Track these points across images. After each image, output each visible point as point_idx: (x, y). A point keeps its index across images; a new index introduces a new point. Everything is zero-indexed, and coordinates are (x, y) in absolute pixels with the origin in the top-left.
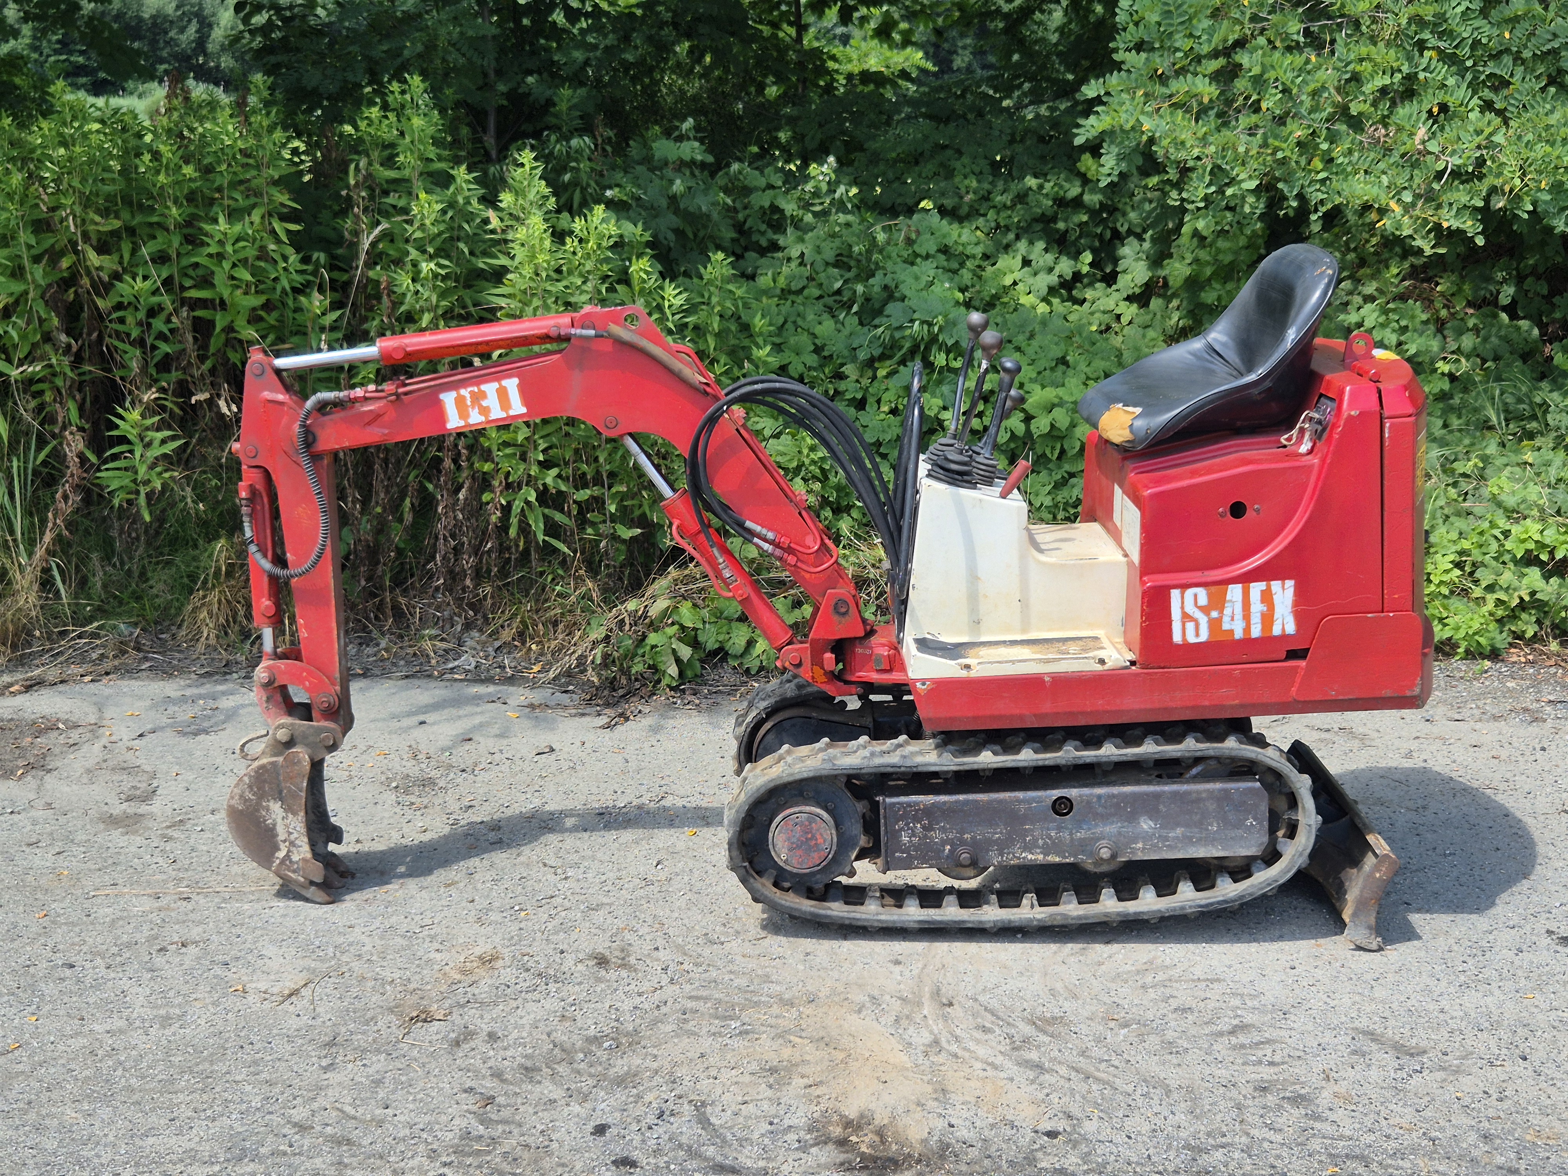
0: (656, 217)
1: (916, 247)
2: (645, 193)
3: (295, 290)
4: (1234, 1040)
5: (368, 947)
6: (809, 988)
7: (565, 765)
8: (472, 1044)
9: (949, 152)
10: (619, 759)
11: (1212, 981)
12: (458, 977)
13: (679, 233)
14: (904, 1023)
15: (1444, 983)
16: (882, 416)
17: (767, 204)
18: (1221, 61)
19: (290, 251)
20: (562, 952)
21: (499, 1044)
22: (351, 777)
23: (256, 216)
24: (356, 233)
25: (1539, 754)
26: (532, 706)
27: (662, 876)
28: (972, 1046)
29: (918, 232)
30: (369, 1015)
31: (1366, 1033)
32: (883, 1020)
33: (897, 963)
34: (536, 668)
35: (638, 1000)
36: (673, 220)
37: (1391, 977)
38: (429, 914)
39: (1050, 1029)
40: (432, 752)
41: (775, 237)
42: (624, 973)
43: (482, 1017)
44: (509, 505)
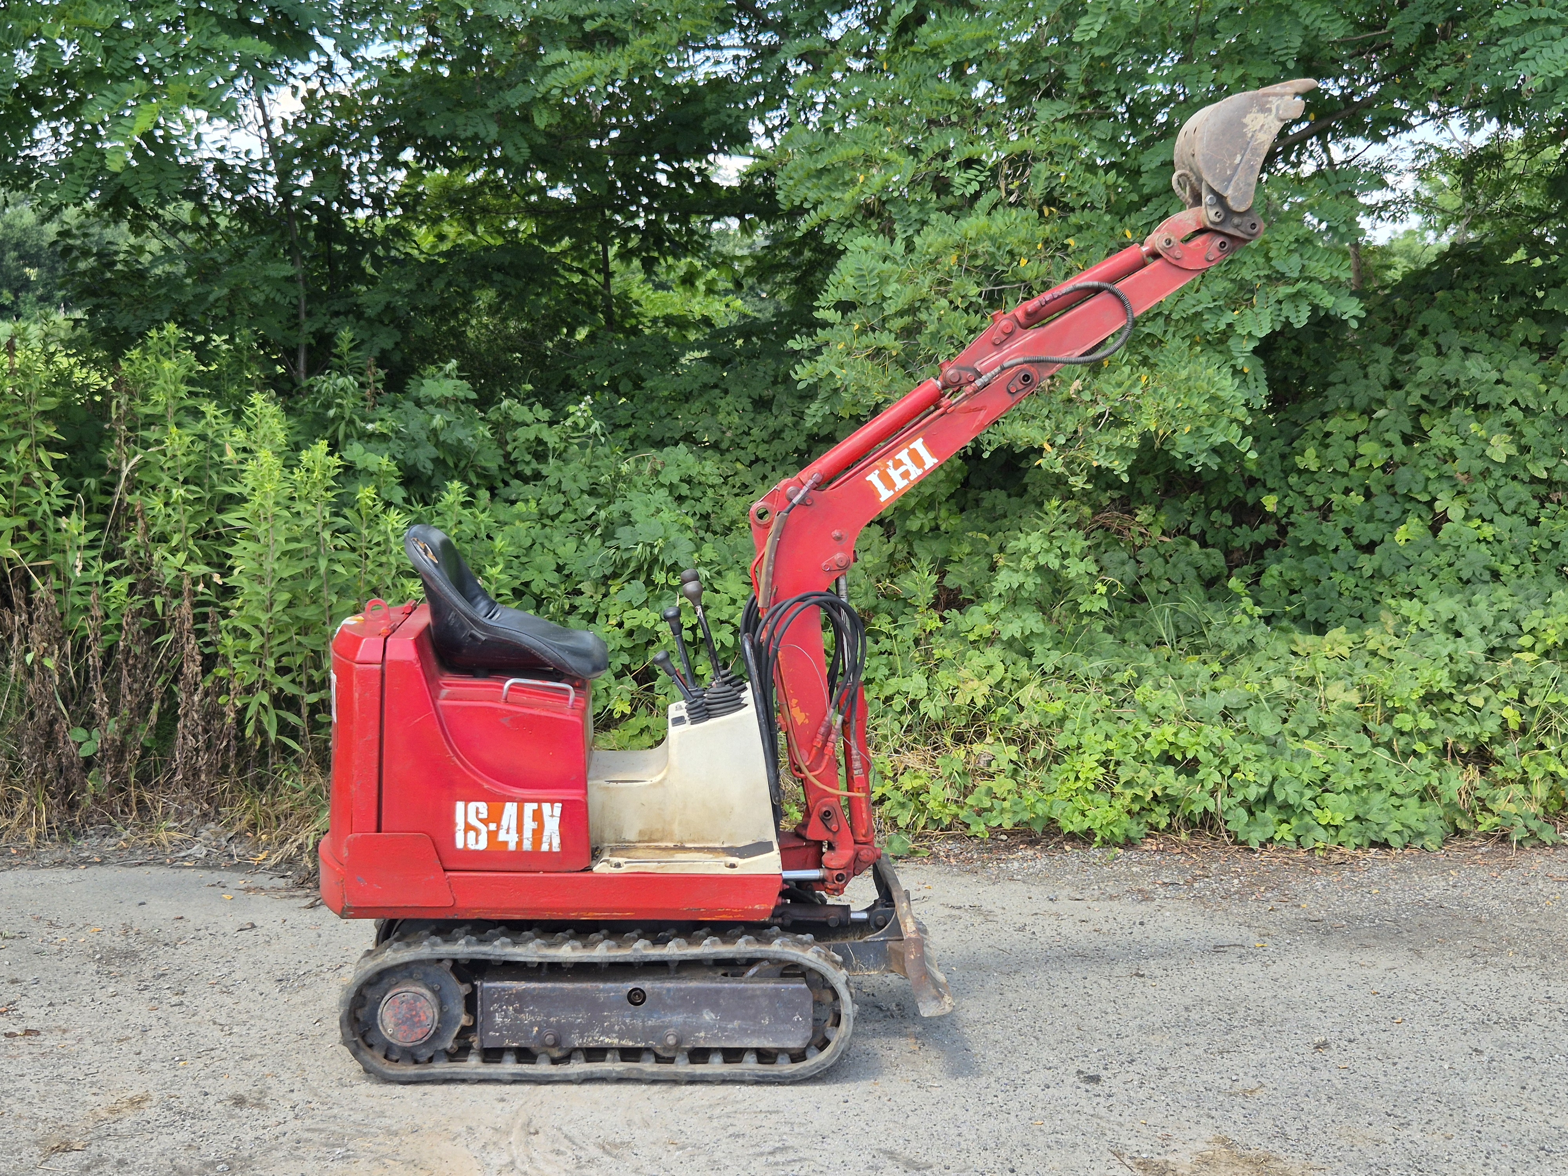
0: (416, 447)
1: (661, 478)
2: (406, 427)
3: (57, 514)
4: (771, 1159)
5: (33, 1092)
6: (417, 1121)
7: (261, 940)
8: (101, 1169)
9: (717, 391)
10: (314, 934)
11: (771, 1113)
12: (105, 1115)
13: (436, 461)
14: (490, 1148)
15: (971, 1113)
16: (609, 628)
17: (532, 438)
18: (907, 319)
19: (53, 477)
20: (206, 1094)
21: (126, 1168)
22: (61, 951)
23: (22, 446)
24: (118, 462)
25: (1136, 929)
26: (248, 890)
27: (318, 1031)
28: (542, 1165)
29: (663, 464)
30: (16, 1147)
31: (885, 1152)
32: (471, 1147)
33: (503, 1100)
34: (262, 856)
35: (260, 1132)
36: (431, 451)
37: (927, 1109)
38: (96, 1064)
39: (615, 1152)
40: (143, 928)
41: (540, 467)
42: (256, 1111)
43: (117, 1147)
44: (245, 707)
